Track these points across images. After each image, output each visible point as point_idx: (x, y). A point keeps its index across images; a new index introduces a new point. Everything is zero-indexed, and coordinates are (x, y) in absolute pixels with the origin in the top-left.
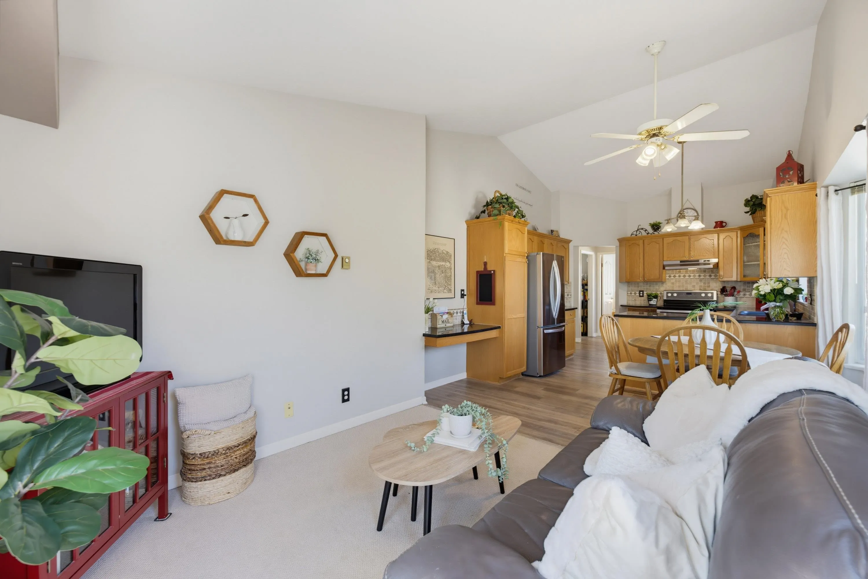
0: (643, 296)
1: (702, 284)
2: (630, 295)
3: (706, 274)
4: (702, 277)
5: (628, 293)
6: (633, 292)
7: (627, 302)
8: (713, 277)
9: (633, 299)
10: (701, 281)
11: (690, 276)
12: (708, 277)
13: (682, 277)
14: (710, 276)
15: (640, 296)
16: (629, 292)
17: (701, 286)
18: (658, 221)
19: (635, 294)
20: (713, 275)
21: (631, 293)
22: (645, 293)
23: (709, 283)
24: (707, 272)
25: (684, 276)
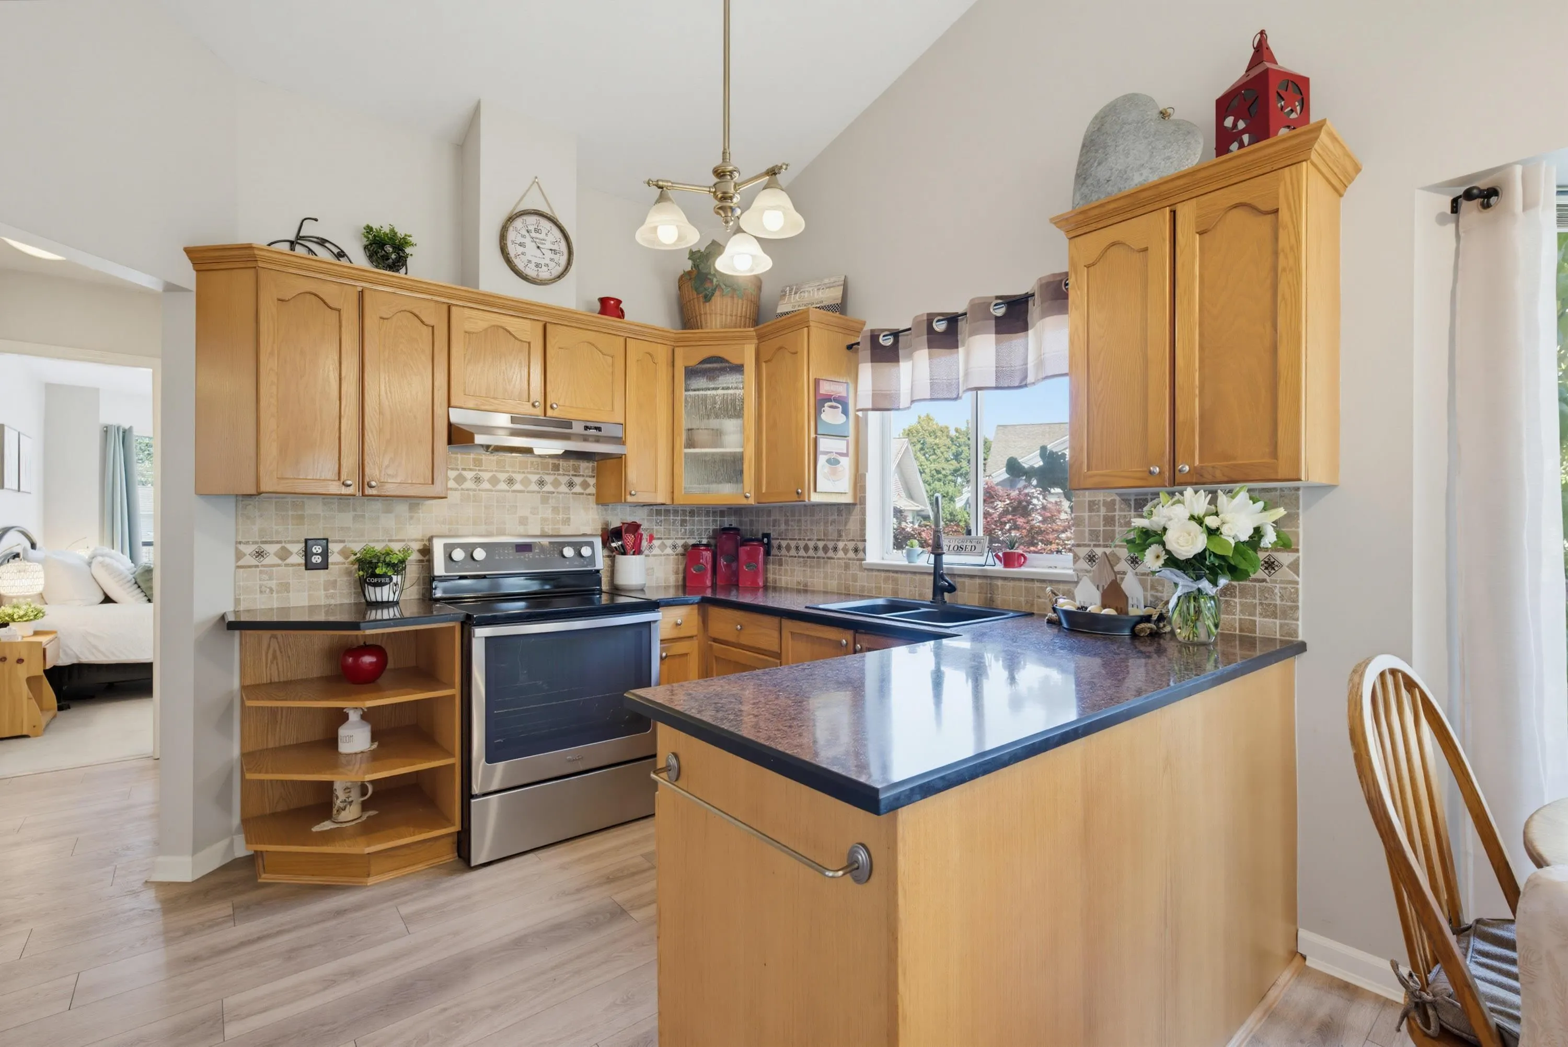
0: (324, 566)
1: (549, 514)
2: (254, 562)
3: (560, 478)
4: (548, 488)
5: (239, 555)
6: (272, 549)
7: (237, 601)
8: (578, 489)
9: (273, 584)
10: (545, 499)
11: (511, 481)
12: (564, 488)
13: (485, 485)
14: (571, 484)
15: (309, 566)
16: (248, 549)
17: (544, 520)
18: (401, 233)
19: (284, 554)
20: (578, 480)
21: (260, 554)
22: (334, 548)
23: (567, 509)
24: (561, 472)
25: (494, 481)
